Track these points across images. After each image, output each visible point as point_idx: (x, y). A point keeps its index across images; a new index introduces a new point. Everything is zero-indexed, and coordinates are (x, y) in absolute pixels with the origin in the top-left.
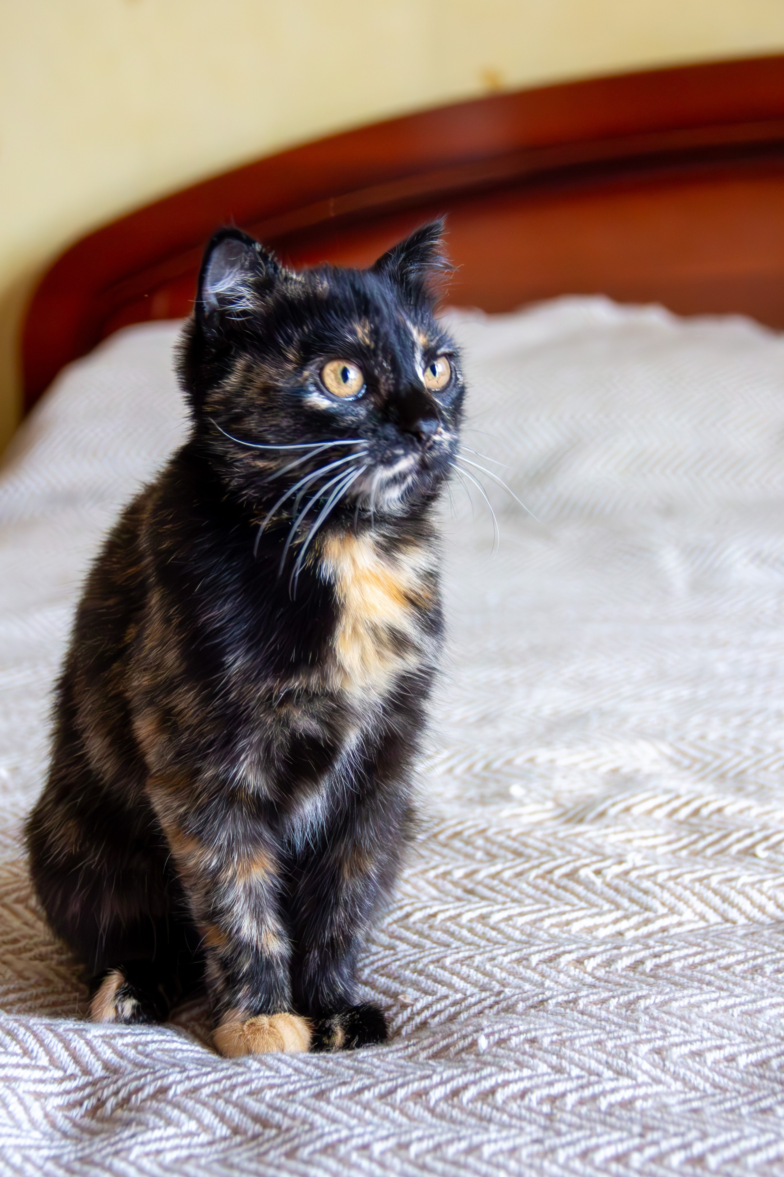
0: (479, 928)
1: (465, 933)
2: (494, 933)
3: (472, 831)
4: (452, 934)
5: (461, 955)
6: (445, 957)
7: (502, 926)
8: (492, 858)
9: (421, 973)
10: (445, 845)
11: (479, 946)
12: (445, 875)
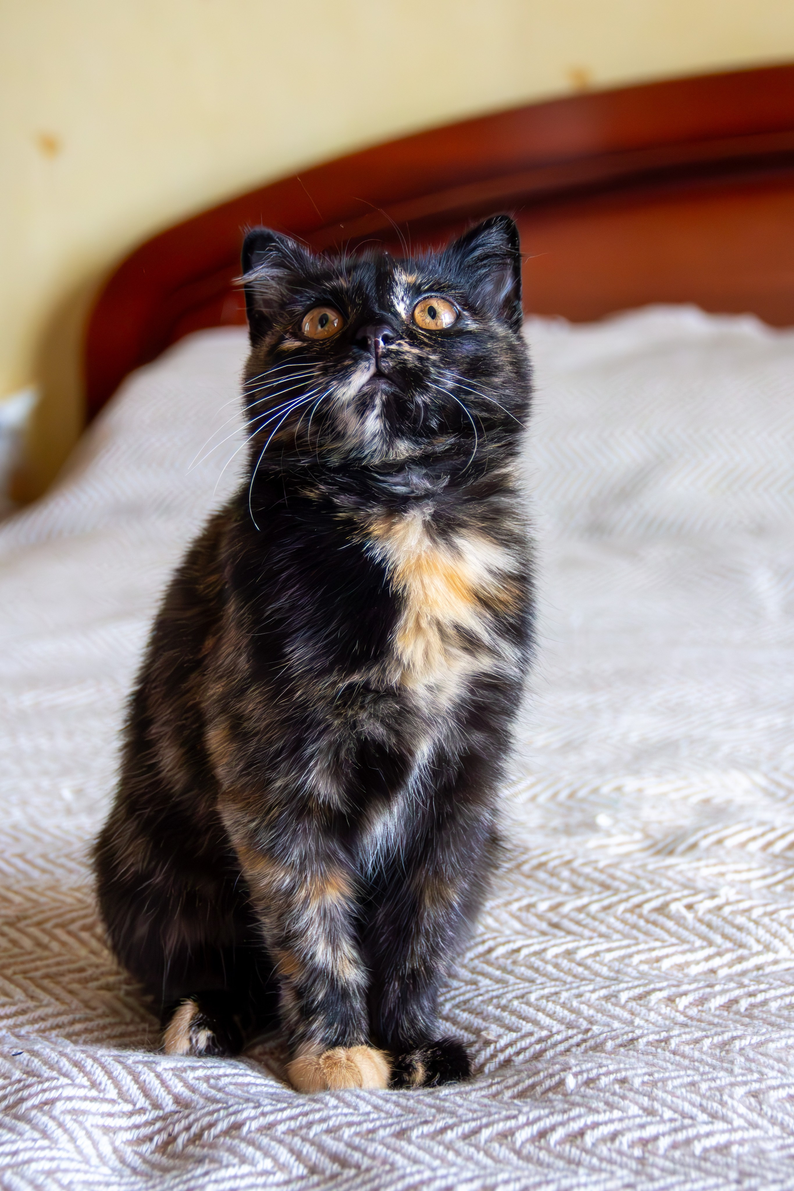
0: (565, 963)
1: (550, 968)
2: (580, 969)
3: (557, 862)
4: (537, 970)
5: (546, 991)
6: (530, 992)
7: (589, 961)
8: (578, 890)
9: (504, 1008)
10: (529, 877)
11: (565, 983)
12: (529, 907)
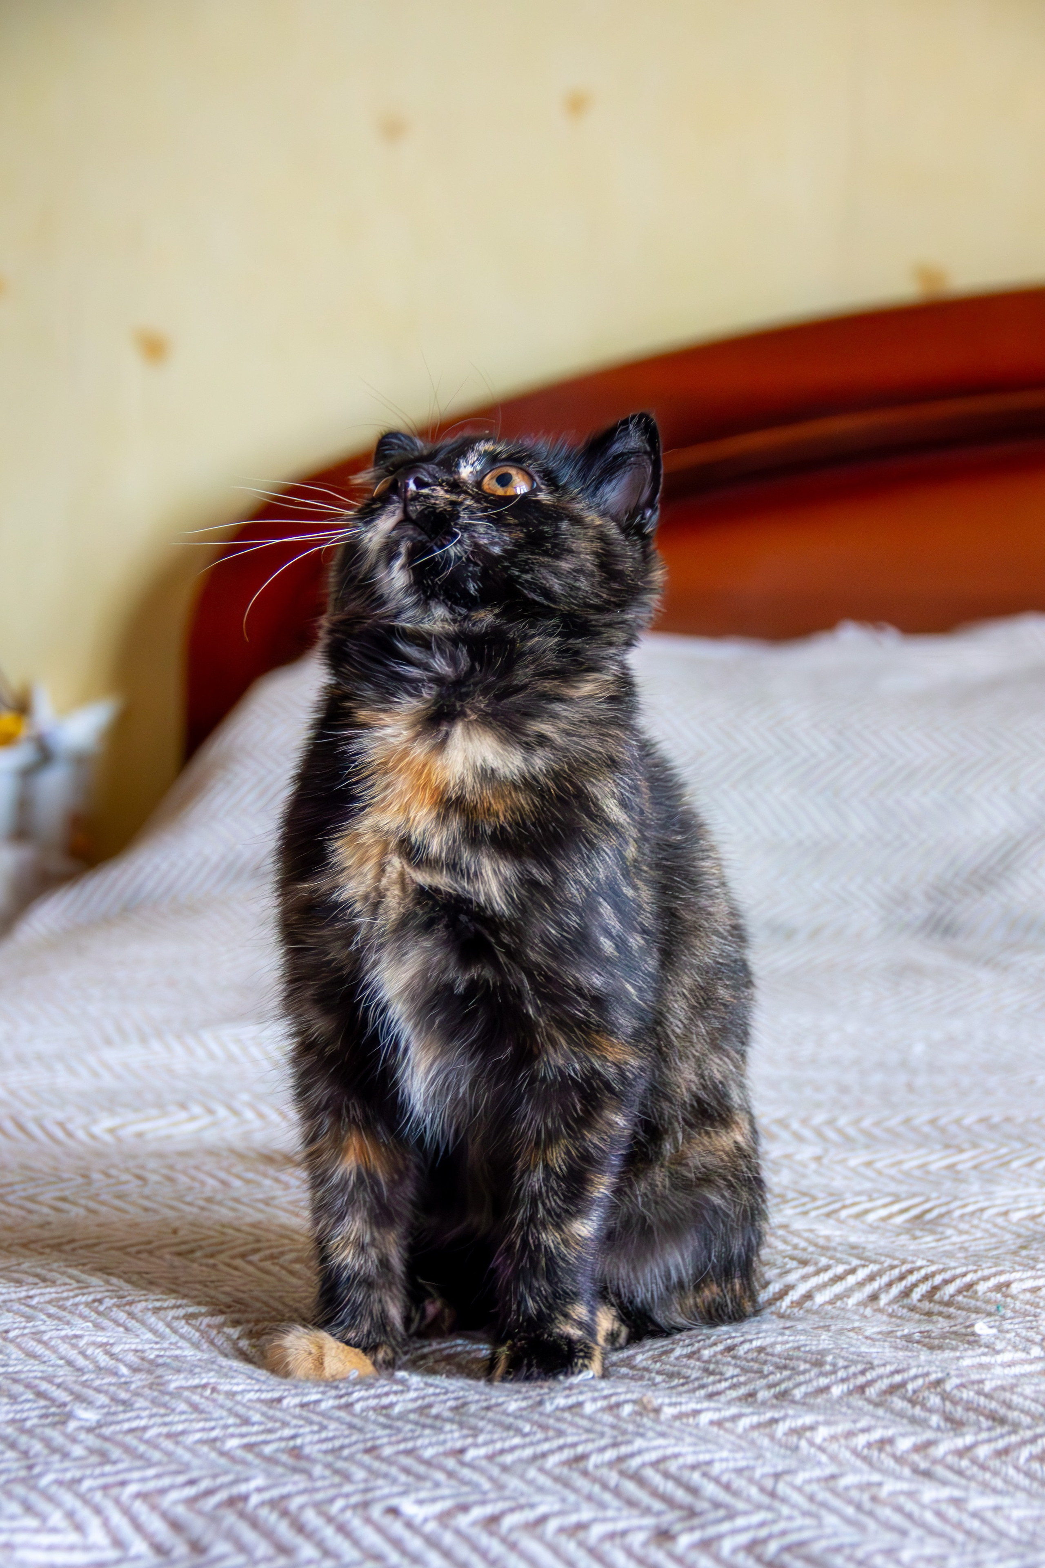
1: (929, 1517)
2: (975, 1524)
3: (921, 1383)
4: (909, 1516)
7: (989, 1515)
8: (956, 1425)
10: (877, 1405)
